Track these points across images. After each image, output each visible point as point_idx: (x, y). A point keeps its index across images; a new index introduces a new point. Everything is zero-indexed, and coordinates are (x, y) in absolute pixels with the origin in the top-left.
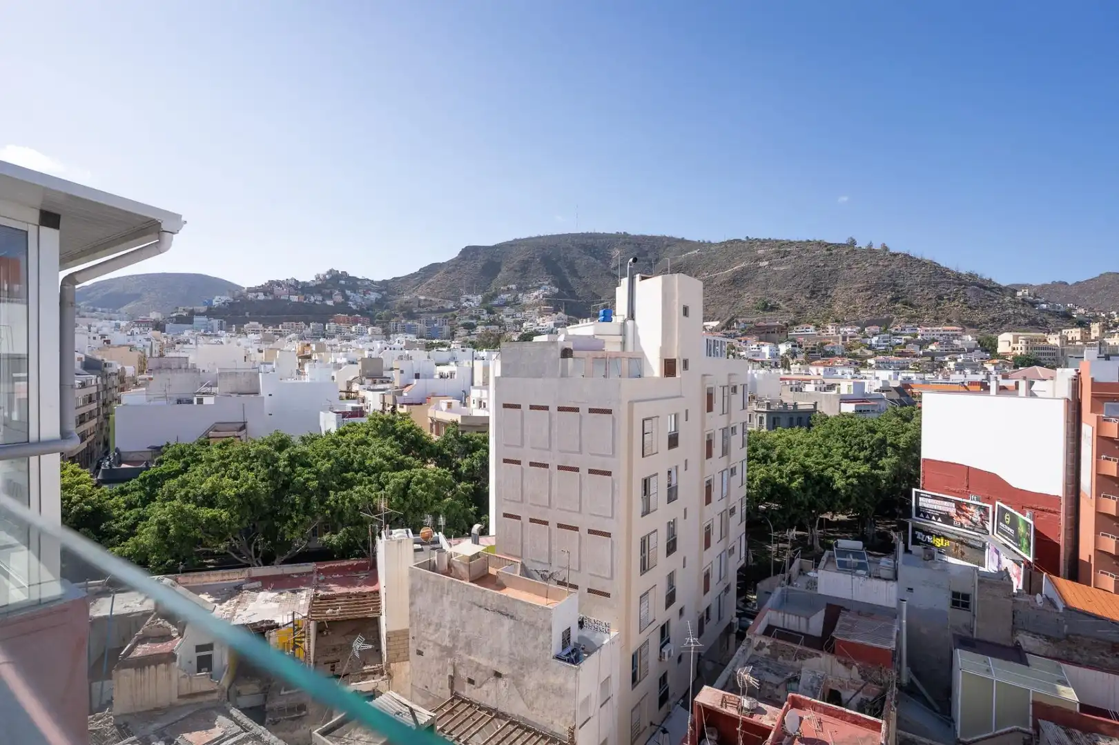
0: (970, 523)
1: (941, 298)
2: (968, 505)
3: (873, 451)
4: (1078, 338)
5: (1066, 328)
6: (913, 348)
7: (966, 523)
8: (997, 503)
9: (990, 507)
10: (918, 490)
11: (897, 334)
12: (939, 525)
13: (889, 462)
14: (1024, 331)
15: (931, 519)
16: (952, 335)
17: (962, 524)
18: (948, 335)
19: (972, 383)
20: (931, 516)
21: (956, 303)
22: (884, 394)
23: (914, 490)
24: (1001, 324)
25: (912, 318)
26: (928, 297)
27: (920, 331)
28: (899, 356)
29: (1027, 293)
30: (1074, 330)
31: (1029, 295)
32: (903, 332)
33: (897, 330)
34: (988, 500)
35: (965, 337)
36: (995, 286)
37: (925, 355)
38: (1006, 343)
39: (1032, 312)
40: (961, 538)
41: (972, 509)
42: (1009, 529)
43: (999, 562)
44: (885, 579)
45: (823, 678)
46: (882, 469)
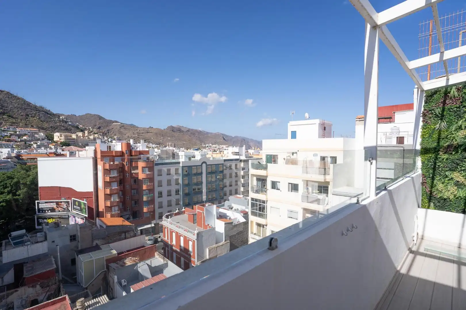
0: (62, 209)
1: (28, 115)
2: (61, 202)
3: (12, 188)
4: (81, 136)
5: (78, 132)
6: (13, 138)
7: (61, 210)
8: (73, 199)
9: (70, 201)
10: (39, 201)
11: (5, 131)
12: (50, 213)
13: (22, 192)
14: (64, 133)
15: (45, 212)
16: (34, 132)
17: (59, 211)
18: (32, 132)
19: (51, 153)
20: (45, 211)
21: (35, 119)
22: (9, 160)
23: (36, 201)
24: (55, 129)
25: (12, 124)
26: (21, 114)
27: (18, 130)
28: (7, 142)
29: (64, 117)
30: (80, 133)
31: (65, 118)
32: (8, 130)
33: (5, 128)
34: (69, 198)
35: (40, 134)
36: (51, 113)
37: (21, 141)
38: (57, 136)
39: (66, 125)
40: (59, 216)
41: (63, 203)
42: (78, 207)
43: (75, 221)
44: (41, 242)
45: (27, 297)
46: (19, 195)
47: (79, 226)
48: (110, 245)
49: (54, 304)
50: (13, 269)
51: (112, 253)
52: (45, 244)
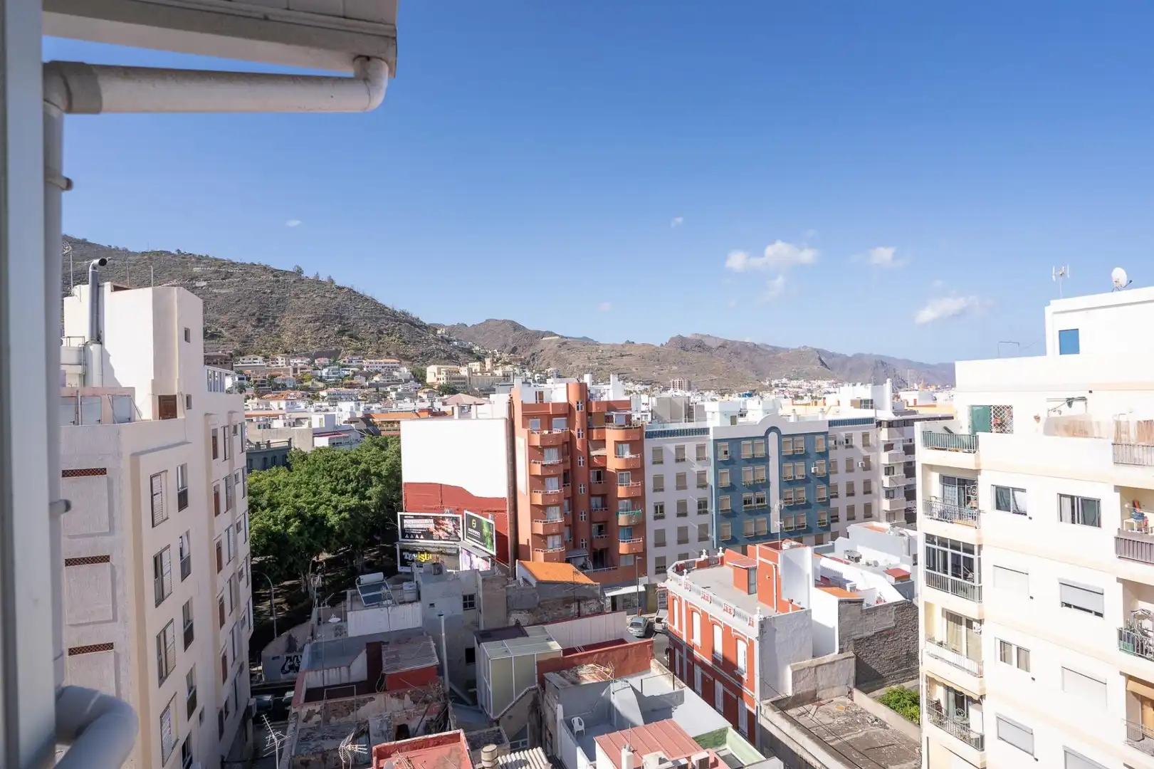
0: (446, 534)
1: (381, 332)
2: (443, 518)
3: (358, 482)
4: (479, 370)
5: (471, 361)
6: (359, 380)
7: (443, 535)
8: (466, 512)
9: (460, 516)
10: (402, 513)
11: (345, 366)
12: (422, 542)
13: (374, 491)
14: (445, 364)
15: (414, 538)
16: (392, 367)
17: (440, 537)
18: (388, 367)
19: (422, 410)
20: (414, 535)
21: (394, 338)
22: (353, 425)
23: (399, 514)
24: (428, 357)
25: (357, 351)
26: (370, 331)
27: (365, 362)
28: (349, 388)
29: (444, 332)
30: (476, 363)
31: (446, 334)
32: (349, 364)
33: (344, 362)
34: (459, 511)
35: (402, 369)
36: (421, 324)
37: (371, 386)
38: (434, 374)
39: (448, 349)
40: (441, 550)
41: (447, 521)
42: (476, 532)
43: (471, 562)
44: (410, 602)
45: (390, 717)
46: (370, 498)
47: (482, 576)
48: (545, 627)
49: (438, 744)
50: (364, 651)
51: (549, 647)
52: (417, 607)
